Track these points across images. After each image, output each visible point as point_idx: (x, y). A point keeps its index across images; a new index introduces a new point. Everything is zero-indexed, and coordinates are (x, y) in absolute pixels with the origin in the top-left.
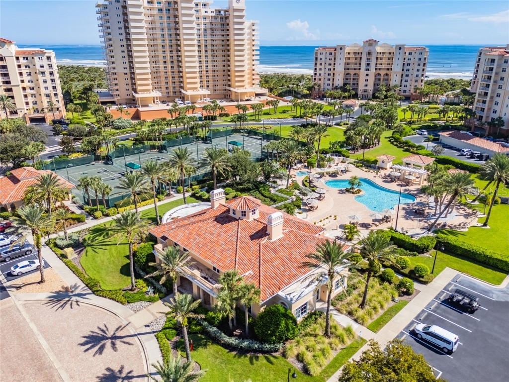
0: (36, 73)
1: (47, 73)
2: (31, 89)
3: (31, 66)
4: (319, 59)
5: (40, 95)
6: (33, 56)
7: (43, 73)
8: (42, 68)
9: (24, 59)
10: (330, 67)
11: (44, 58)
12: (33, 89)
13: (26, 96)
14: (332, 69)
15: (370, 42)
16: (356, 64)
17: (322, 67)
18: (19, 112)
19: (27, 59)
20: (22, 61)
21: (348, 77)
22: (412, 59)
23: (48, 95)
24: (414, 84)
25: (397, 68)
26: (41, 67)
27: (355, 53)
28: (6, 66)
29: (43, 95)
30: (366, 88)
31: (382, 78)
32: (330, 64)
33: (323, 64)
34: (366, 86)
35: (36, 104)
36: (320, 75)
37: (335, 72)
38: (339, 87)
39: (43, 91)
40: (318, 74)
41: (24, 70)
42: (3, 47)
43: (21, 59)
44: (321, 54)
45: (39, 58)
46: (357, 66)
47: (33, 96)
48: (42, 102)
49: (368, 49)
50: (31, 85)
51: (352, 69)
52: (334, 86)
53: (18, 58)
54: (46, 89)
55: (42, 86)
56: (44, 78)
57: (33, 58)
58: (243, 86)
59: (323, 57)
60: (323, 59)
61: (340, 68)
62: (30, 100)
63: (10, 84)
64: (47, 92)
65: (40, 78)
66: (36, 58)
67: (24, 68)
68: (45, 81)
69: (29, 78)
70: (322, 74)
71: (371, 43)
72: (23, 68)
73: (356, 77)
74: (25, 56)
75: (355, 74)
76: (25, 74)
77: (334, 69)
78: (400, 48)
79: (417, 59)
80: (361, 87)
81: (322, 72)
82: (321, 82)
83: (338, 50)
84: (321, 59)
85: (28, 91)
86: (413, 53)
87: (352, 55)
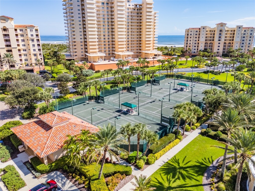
0: (28, 40)
1: (35, 40)
2: (24, 51)
3: (25, 35)
4: (189, 35)
5: (30, 54)
6: (26, 28)
7: (33, 40)
8: (32, 37)
9: (20, 31)
10: (196, 39)
11: (34, 30)
12: (26, 51)
13: (20, 55)
14: (197, 40)
15: (222, 24)
16: (211, 37)
17: (192, 39)
18: (16, 65)
19: (22, 31)
21: (206, 45)
22: (246, 34)
23: (35, 55)
24: (247, 48)
25: (237, 39)
26: (31, 36)
27: (210, 31)
28: (9, 34)
29: (32, 55)
30: (218, 51)
31: (227, 45)
32: (196, 38)
33: (192, 37)
34: (218, 49)
35: (27, 60)
36: (190, 43)
37: (199, 42)
38: (202, 50)
39: (32, 52)
40: (189, 43)
41: (20, 38)
42: (7, 22)
43: (18, 31)
44: (191, 31)
45: (30, 30)
46: (212, 39)
47: (26, 55)
48: (31, 59)
49: (220, 28)
50: (24, 48)
51: (208, 40)
52: (199, 50)
53: (16, 30)
54: (34, 50)
55: (32, 48)
56: (33, 43)
57: (26, 30)
58: (149, 50)
59: (192, 33)
61: (202, 40)
62: (23, 58)
63: (11, 47)
64: (35, 53)
65: (31, 43)
66: (28, 30)
67: (20, 36)
68: (34, 45)
69: (23, 43)
70: (191, 43)
71: (222, 25)
72: (19, 36)
73: (211, 45)
74: (21, 28)
75: (210, 43)
76: (20, 41)
77: (199, 40)
78: (240, 28)
79: (249, 34)
80: (215, 50)
82: (191, 48)
83: (201, 30)
84: (191, 35)
85: (22, 52)
86: (247, 31)
87: (208, 32)
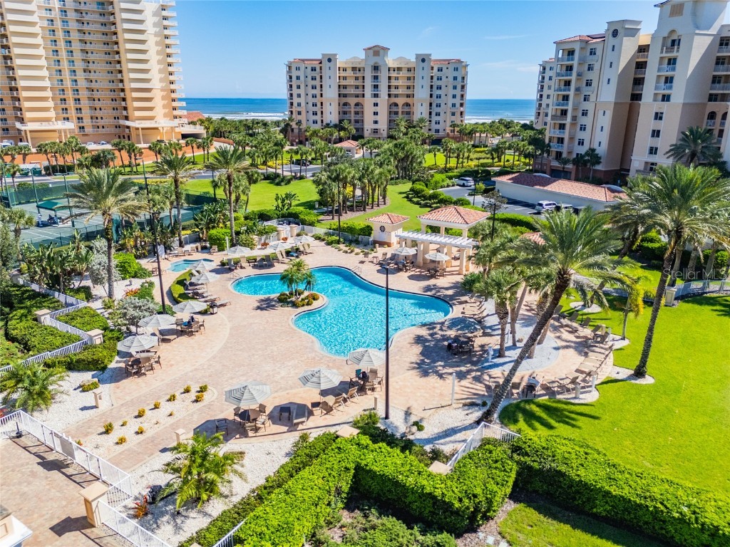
4: (294, 78)
10: (314, 92)
14: (318, 96)
15: (376, 49)
16: (357, 87)
17: (302, 91)
21: (346, 109)
22: (444, 78)
24: (449, 119)
25: (422, 93)
27: (354, 69)
30: (376, 126)
31: (400, 110)
32: (314, 87)
33: (302, 86)
34: (376, 122)
36: (299, 105)
37: (323, 100)
38: (331, 125)
40: (295, 104)
44: (298, 69)
46: (359, 92)
49: (373, 60)
51: (351, 95)
52: (324, 124)
58: (151, 118)
59: (301, 74)
60: (302, 78)
61: (331, 94)
70: (303, 104)
71: (377, 51)
73: (358, 109)
75: (357, 105)
77: (321, 95)
78: (423, 60)
79: (451, 79)
80: (368, 126)
81: (302, 100)
82: (303, 118)
83: (326, 64)
84: (298, 78)
86: (444, 69)
87: (349, 73)
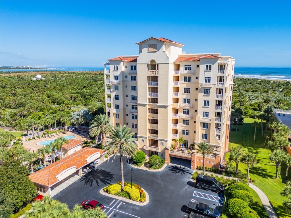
0: (197, 89)
1: (213, 92)
2: (184, 112)
3: (193, 79)
5: (195, 122)
6: (198, 63)
7: (207, 91)
8: (208, 83)
9: (186, 69)
11: (215, 67)
12: (188, 113)
13: (176, 122)
18: (159, 143)
19: (190, 69)
20: (183, 71)
23: (205, 125)
26: (206, 81)
28: (157, 77)
29: (198, 124)
35: (187, 134)
39: (200, 118)
41: (182, 85)
42: (158, 51)
43: (182, 68)
45: (207, 66)
47: (186, 122)
48: (195, 132)
50: (186, 106)
53: (178, 67)
54: (206, 114)
55: (201, 110)
56: (207, 99)
57: (198, 66)
62: (180, 127)
63: (157, 103)
64: (206, 120)
65: (201, 97)
66: (202, 67)
67: (183, 81)
68: (207, 103)
69: (185, 96)
72: (181, 81)
74: (188, 63)
76: (181, 91)
85: (181, 115)
